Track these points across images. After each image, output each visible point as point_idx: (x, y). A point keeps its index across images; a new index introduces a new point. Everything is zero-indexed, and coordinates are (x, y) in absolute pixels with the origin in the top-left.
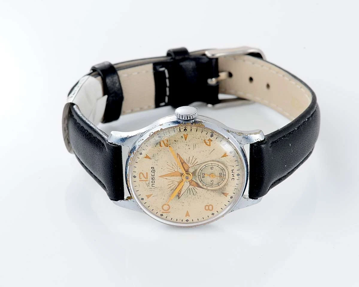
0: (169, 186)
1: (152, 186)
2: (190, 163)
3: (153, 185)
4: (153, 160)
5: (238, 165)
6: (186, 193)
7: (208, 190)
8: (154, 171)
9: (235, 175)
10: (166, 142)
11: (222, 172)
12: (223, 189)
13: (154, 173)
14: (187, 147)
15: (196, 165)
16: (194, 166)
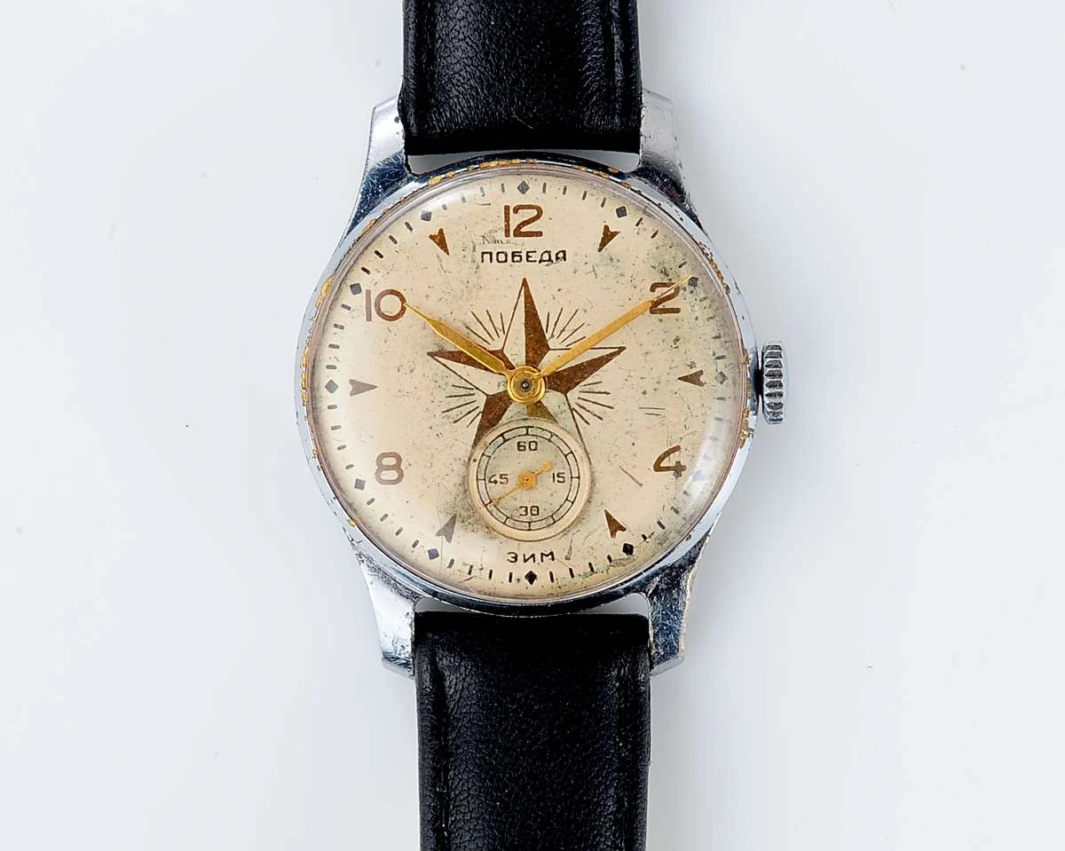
0: (484, 318)
1: (483, 253)
2: (583, 395)
3: (487, 257)
4: (594, 257)
5: (572, 576)
6: (454, 380)
7: (467, 465)
8: (550, 260)
9: (530, 566)
10: (668, 304)
11: (543, 514)
12: (469, 521)
13: (540, 262)
14: (648, 385)
15: (574, 417)
16: (572, 410)
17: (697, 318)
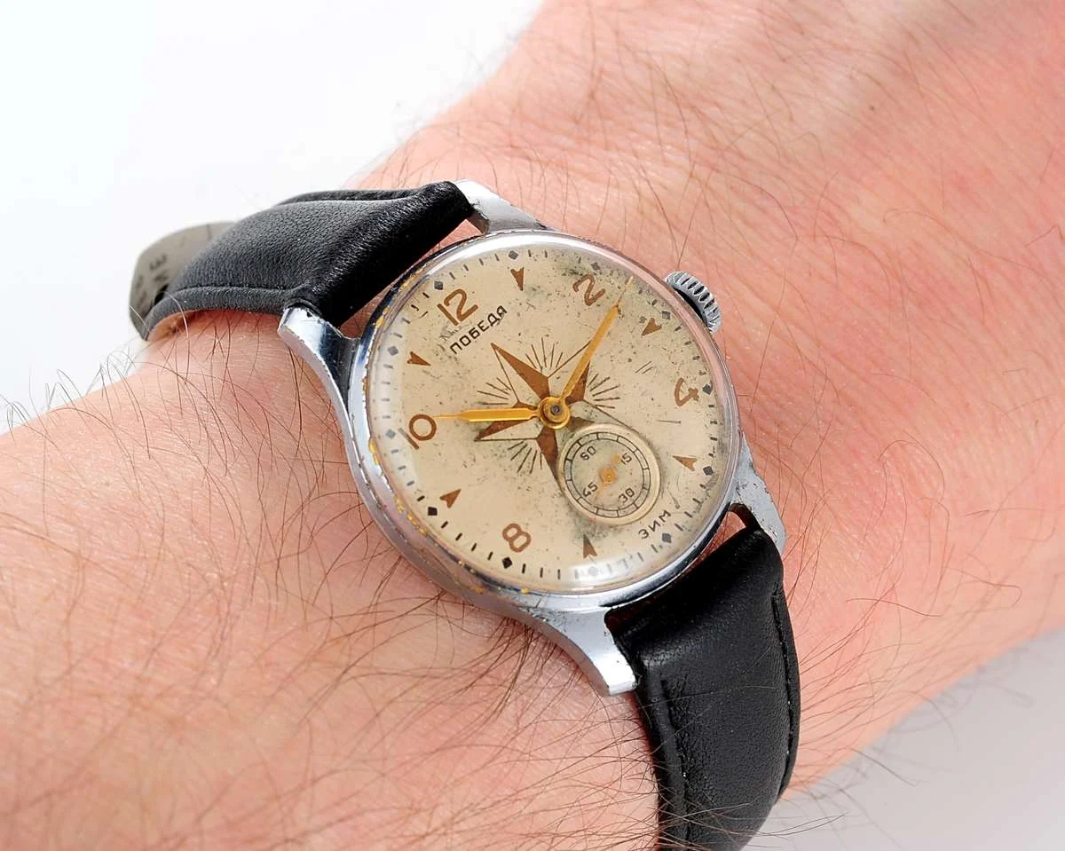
0: (489, 389)
1: (451, 347)
2: (595, 392)
3: (455, 347)
4: (522, 296)
5: (691, 516)
6: (506, 445)
7: (563, 495)
8: (497, 319)
9: (660, 531)
10: (594, 292)
11: (637, 490)
12: (597, 531)
13: (492, 325)
14: (628, 353)
15: (601, 410)
16: (596, 407)
17: (619, 288)
